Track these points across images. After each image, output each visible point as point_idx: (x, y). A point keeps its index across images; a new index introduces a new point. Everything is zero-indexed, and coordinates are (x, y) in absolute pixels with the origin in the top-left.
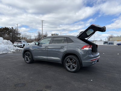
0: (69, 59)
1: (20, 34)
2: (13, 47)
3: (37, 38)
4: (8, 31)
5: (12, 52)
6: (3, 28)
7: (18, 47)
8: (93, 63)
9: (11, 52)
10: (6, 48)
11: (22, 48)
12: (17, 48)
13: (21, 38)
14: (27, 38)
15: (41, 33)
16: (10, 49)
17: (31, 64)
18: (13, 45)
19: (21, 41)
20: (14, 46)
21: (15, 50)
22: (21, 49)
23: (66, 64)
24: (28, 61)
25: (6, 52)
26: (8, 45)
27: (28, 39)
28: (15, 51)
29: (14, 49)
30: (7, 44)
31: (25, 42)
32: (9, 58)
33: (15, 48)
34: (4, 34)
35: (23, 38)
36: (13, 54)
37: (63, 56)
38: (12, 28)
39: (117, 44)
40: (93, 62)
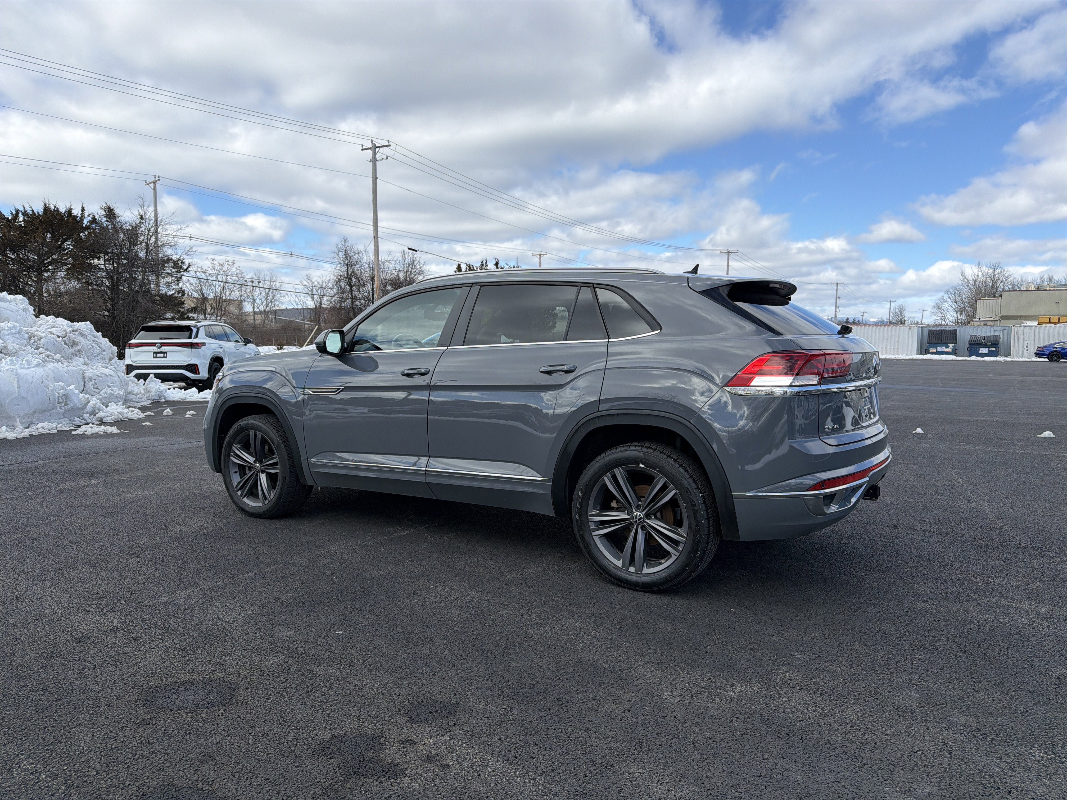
0: (618, 472)
1: (178, 266)
2: (124, 385)
3: (326, 303)
4: (68, 245)
5: (118, 423)
6: (32, 218)
7: (164, 378)
8: (834, 508)
9: (102, 422)
10: (57, 388)
11: (203, 385)
12: (155, 385)
13: (189, 304)
14: (240, 303)
15: (368, 258)
16: (94, 401)
17: (278, 524)
18: (122, 365)
19: (188, 328)
20: (130, 369)
21: (143, 409)
22: (193, 394)
23: (595, 516)
24: (253, 493)
25: (64, 426)
26: (78, 362)
27: (248, 308)
28: (136, 414)
29: (127, 402)
30: (69, 358)
31: (224, 337)
32: (92, 474)
33: (138, 387)
34: (40, 268)
35: (204, 299)
36: (121, 440)
37: (564, 451)
38: (110, 213)
39: (1038, 354)
40: (830, 498)
